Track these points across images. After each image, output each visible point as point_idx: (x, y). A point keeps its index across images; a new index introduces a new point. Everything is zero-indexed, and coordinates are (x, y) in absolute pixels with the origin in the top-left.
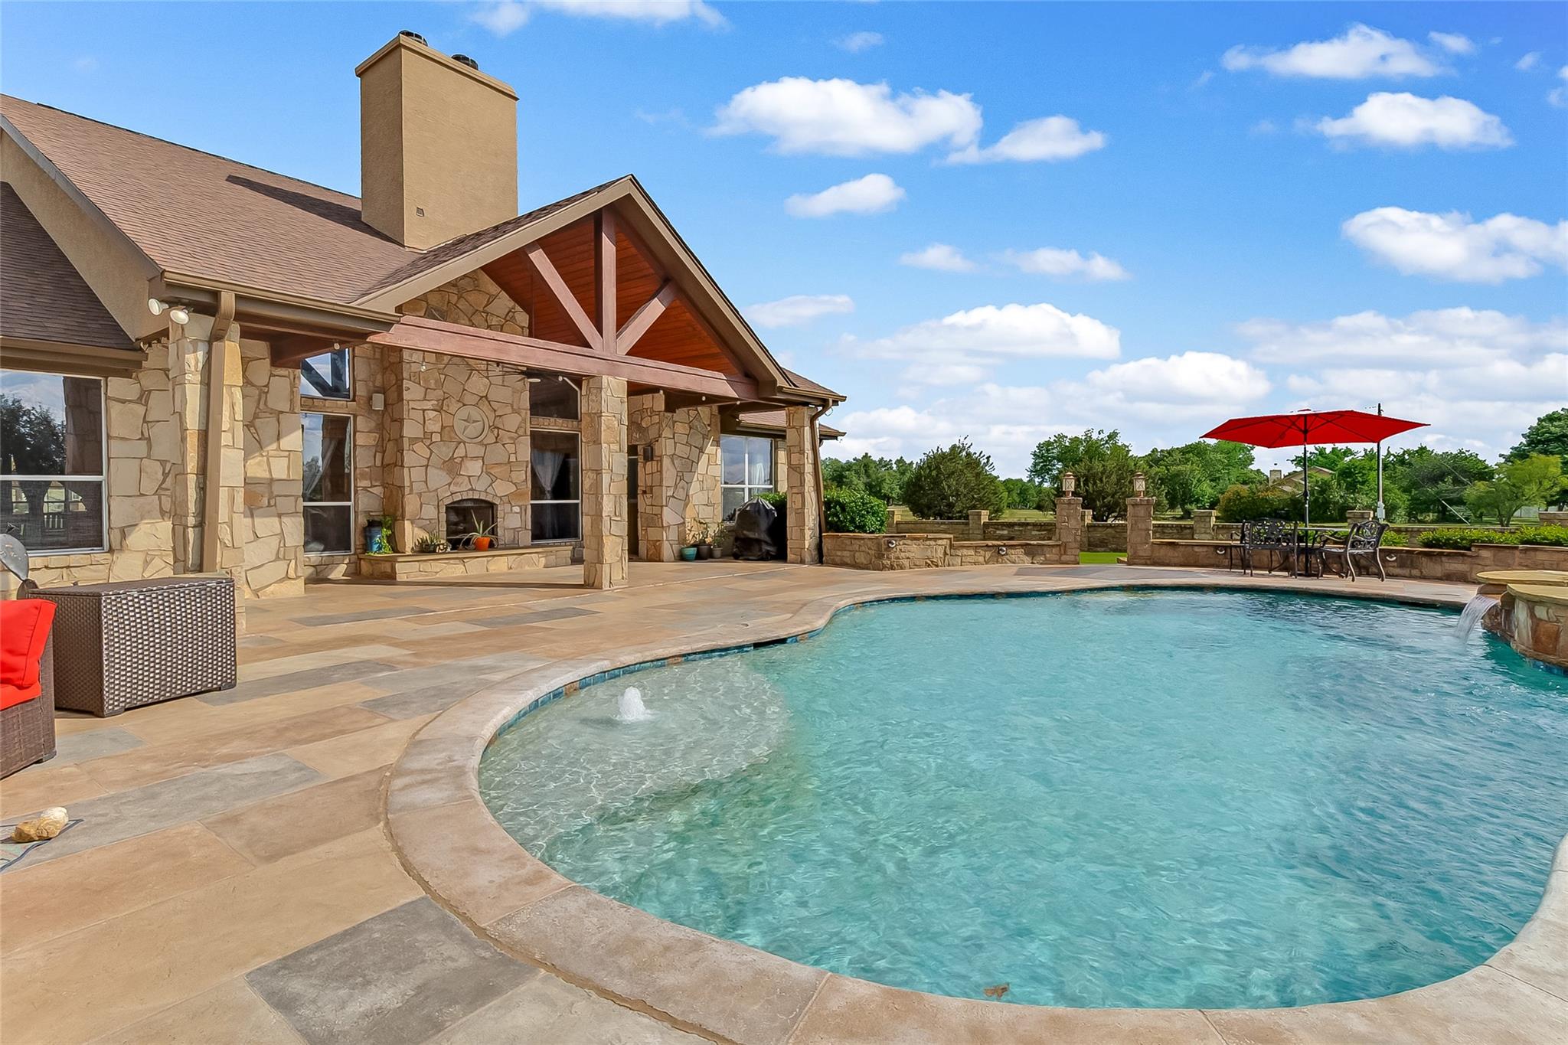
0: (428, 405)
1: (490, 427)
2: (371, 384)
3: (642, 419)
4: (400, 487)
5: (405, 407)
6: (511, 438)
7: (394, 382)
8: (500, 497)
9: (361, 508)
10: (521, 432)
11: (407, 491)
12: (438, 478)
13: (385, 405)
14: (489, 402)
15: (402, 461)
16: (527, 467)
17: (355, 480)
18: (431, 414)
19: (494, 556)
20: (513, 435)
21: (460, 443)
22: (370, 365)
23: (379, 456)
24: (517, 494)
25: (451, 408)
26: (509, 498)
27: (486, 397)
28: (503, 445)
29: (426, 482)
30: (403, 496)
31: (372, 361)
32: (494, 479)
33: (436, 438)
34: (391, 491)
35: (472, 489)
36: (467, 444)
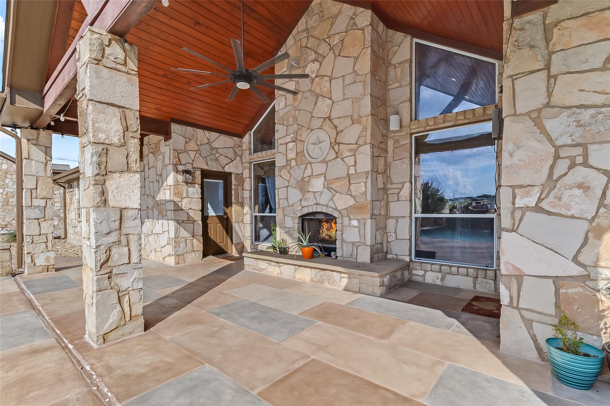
0: (289, 138)
1: (332, 144)
5: (276, 144)
6: (350, 150)
8: (340, 211)
10: (361, 142)
12: (295, 195)
14: (332, 120)
18: (290, 145)
19: (300, 266)
20: (353, 147)
21: (307, 164)
24: (357, 208)
25: (302, 137)
26: (351, 210)
27: (329, 118)
28: (342, 159)
29: (287, 199)
32: (334, 192)
33: (293, 163)
35: (317, 204)
36: (313, 165)
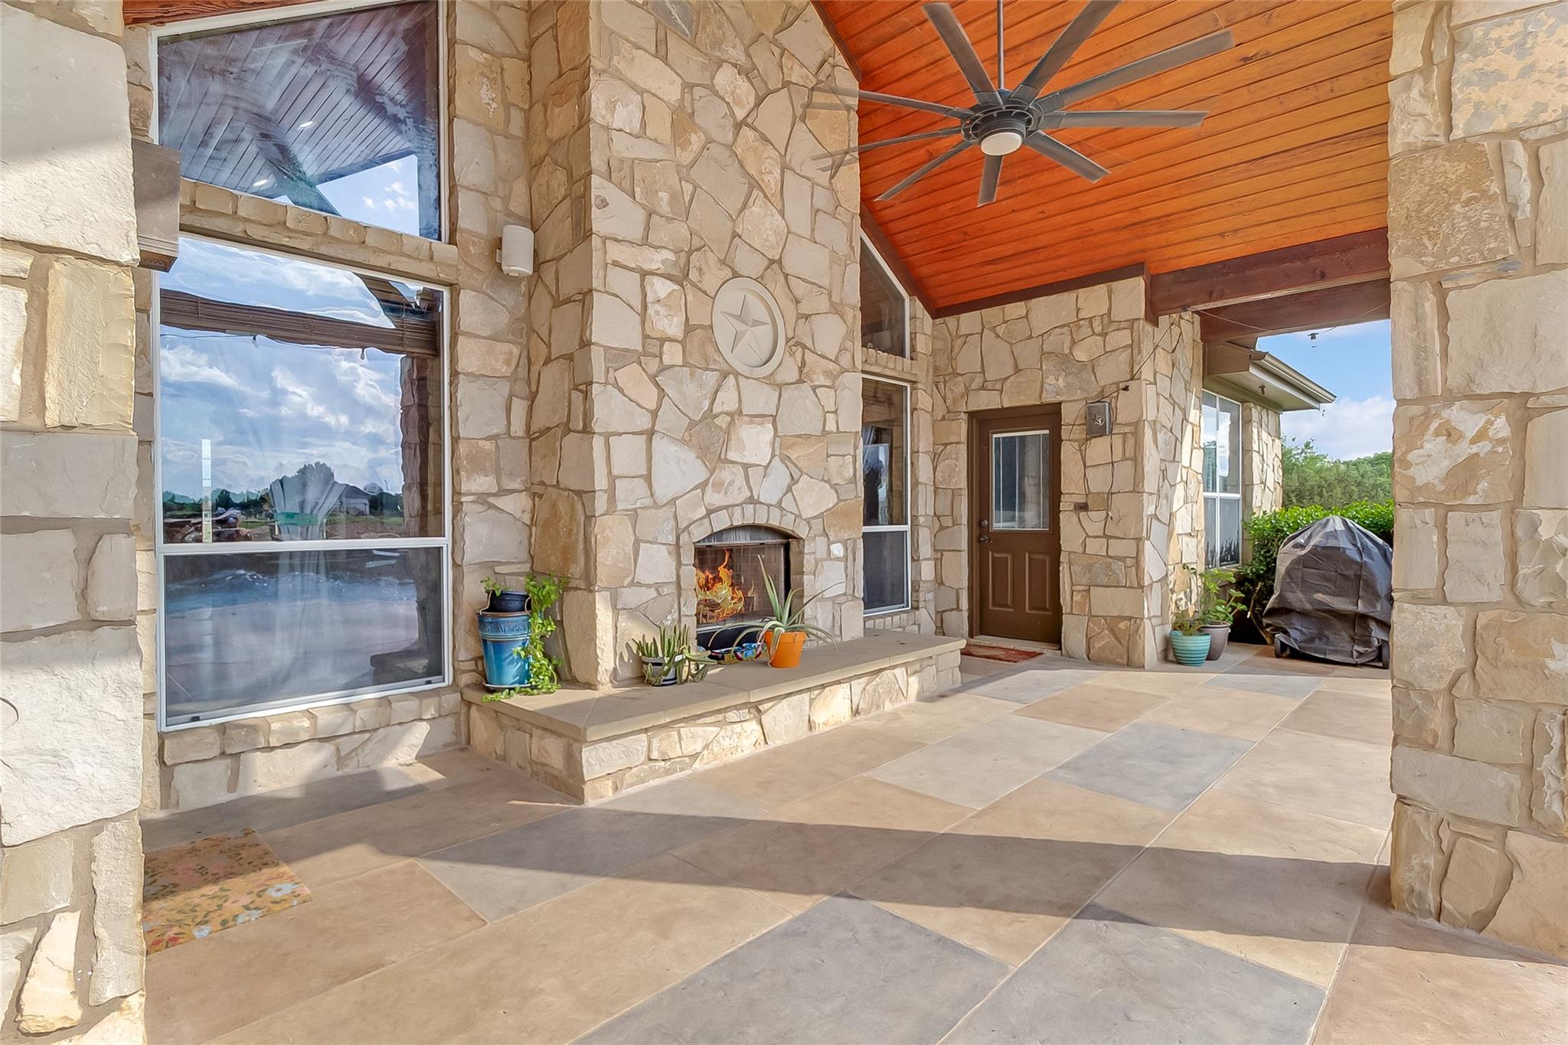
0: (655, 260)
1: (788, 341)
2: (498, 204)
3: (1073, 342)
4: (579, 493)
5: (597, 257)
6: (827, 374)
7: (562, 191)
8: (808, 521)
9: (472, 552)
11: (601, 503)
12: (678, 467)
13: (538, 264)
14: (786, 276)
15: (588, 416)
16: (856, 448)
17: (456, 472)
18: (661, 288)
20: (830, 366)
21: (725, 376)
22: (495, 149)
23: (519, 407)
24: (838, 513)
25: (706, 278)
26: (825, 524)
27: (780, 261)
28: (814, 389)
29: (648, 478)
30: (590, 518)
31: (500, 140)
32: (796, 475)
33: (672, 354)
34: (554, 506)
35: (751, 501)
36: (741, 380)
